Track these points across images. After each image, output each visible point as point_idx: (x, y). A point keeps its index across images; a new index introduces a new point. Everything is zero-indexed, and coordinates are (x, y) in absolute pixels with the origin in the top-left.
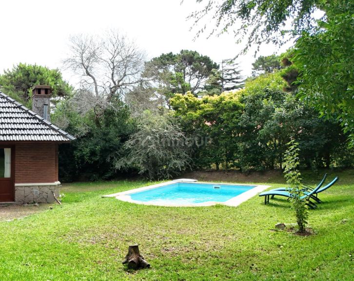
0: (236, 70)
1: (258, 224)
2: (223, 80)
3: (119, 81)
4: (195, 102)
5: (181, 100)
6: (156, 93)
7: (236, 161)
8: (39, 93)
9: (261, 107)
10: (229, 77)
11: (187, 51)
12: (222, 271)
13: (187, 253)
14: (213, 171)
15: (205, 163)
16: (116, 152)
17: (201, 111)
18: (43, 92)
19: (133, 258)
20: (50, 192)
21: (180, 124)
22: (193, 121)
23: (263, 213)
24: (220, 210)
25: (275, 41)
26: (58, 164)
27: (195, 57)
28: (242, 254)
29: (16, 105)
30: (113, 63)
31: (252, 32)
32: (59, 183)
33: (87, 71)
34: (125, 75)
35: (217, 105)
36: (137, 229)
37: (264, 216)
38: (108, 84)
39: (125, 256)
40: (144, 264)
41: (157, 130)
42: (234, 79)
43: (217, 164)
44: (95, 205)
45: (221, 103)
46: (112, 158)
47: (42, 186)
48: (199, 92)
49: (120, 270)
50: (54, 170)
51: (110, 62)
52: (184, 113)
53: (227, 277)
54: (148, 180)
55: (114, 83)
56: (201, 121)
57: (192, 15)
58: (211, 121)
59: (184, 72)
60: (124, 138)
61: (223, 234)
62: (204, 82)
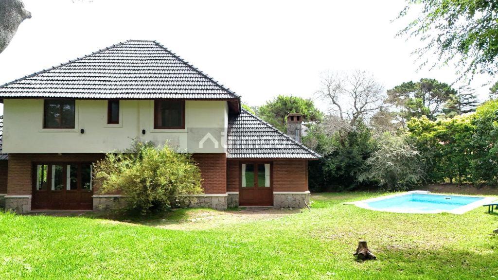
0: (473, 95)
1: (478, 229)
2: (460, 104)
3: (361, 108)
4: (429, 125)
5: (416, 123)
6: (398, 116)
7: (469, 176)
8: (292, 119)
9: (492, 129)
10: (466, 101)
11: (426, 80)
12: (436, 265)
13: (409, 250)
14: (447, 184)
15: (438, 177)
16: (359, 168)
17: (435, 133)
18: (295, 119)
19: (362, 251)
20: (301, 199)
21: (415, 144)
22: (427, 141)
23: (486, 220)
24: (445, 217)
25: (490, 72)
26: (307, 177)
27: (434, 84)
28: (457, 252)
29: (274, 130)
30: (355, 93)
31: (471, 63)
32: (308, 192)
33: (333, 100)
34: (366, 103)
35: (449, 127)
36: (370, 230)
37: (485, 223)
38: (351, 111)
39: (356, 249)
40: (371, 256)
41: (395, 149)
42: (471, 103)
43: (451, 179)
44: (337, 211)
45: (453, 125)
46: (355, 173)
47: (296, 194)
48: (438, 115)
49: (350, 260)
50: (305, 182)
51: (353, 92)
52: (419, 135)
53: (440, 269)
54: (385, 192)
55: (357, 109)
56: (435, 141)
57: (416, 52)
58: (444, 140)
59: (424, 98)
60: (366, 156)
61: (445, 236)
62: (443, 106)
